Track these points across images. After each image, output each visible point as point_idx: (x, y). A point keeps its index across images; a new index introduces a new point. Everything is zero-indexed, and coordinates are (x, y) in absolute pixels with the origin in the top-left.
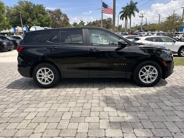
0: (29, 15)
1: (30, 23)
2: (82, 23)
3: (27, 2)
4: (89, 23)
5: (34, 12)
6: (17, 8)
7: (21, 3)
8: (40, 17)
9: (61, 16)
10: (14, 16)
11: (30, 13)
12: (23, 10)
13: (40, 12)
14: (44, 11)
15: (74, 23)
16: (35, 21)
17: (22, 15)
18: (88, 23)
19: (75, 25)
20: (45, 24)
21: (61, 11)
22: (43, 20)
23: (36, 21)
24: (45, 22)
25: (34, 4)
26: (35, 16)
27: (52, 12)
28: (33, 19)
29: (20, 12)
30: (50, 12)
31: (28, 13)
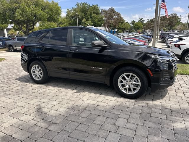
0: (84, 16)
1: (84, 23)
2: (141, 21)
3: (83, 4)
4: (150, 20)
5: (89, 13)
6: (75, 10)
7: (78, 5)
8: (94, 17)
9: (114, 14)
10: (73, 17)
11: (85, 14)
12: (80, 11)
13: (94, 13)
14: (98, 11)
15: (132, 21)
16: (88, 21)
17: (78, 16)
18: (148, 21)
19: (133, 23)
20: (98, 24)
21: (115, 10)
22: (96, 20)
23: (90, 21)
24: (98, 22)
25: (90, 5)
26: (89, 16)
27: (106, 11)
28: (87, 19)
29: (77, 13)
30: (104, 11)
31: (83, 14)
